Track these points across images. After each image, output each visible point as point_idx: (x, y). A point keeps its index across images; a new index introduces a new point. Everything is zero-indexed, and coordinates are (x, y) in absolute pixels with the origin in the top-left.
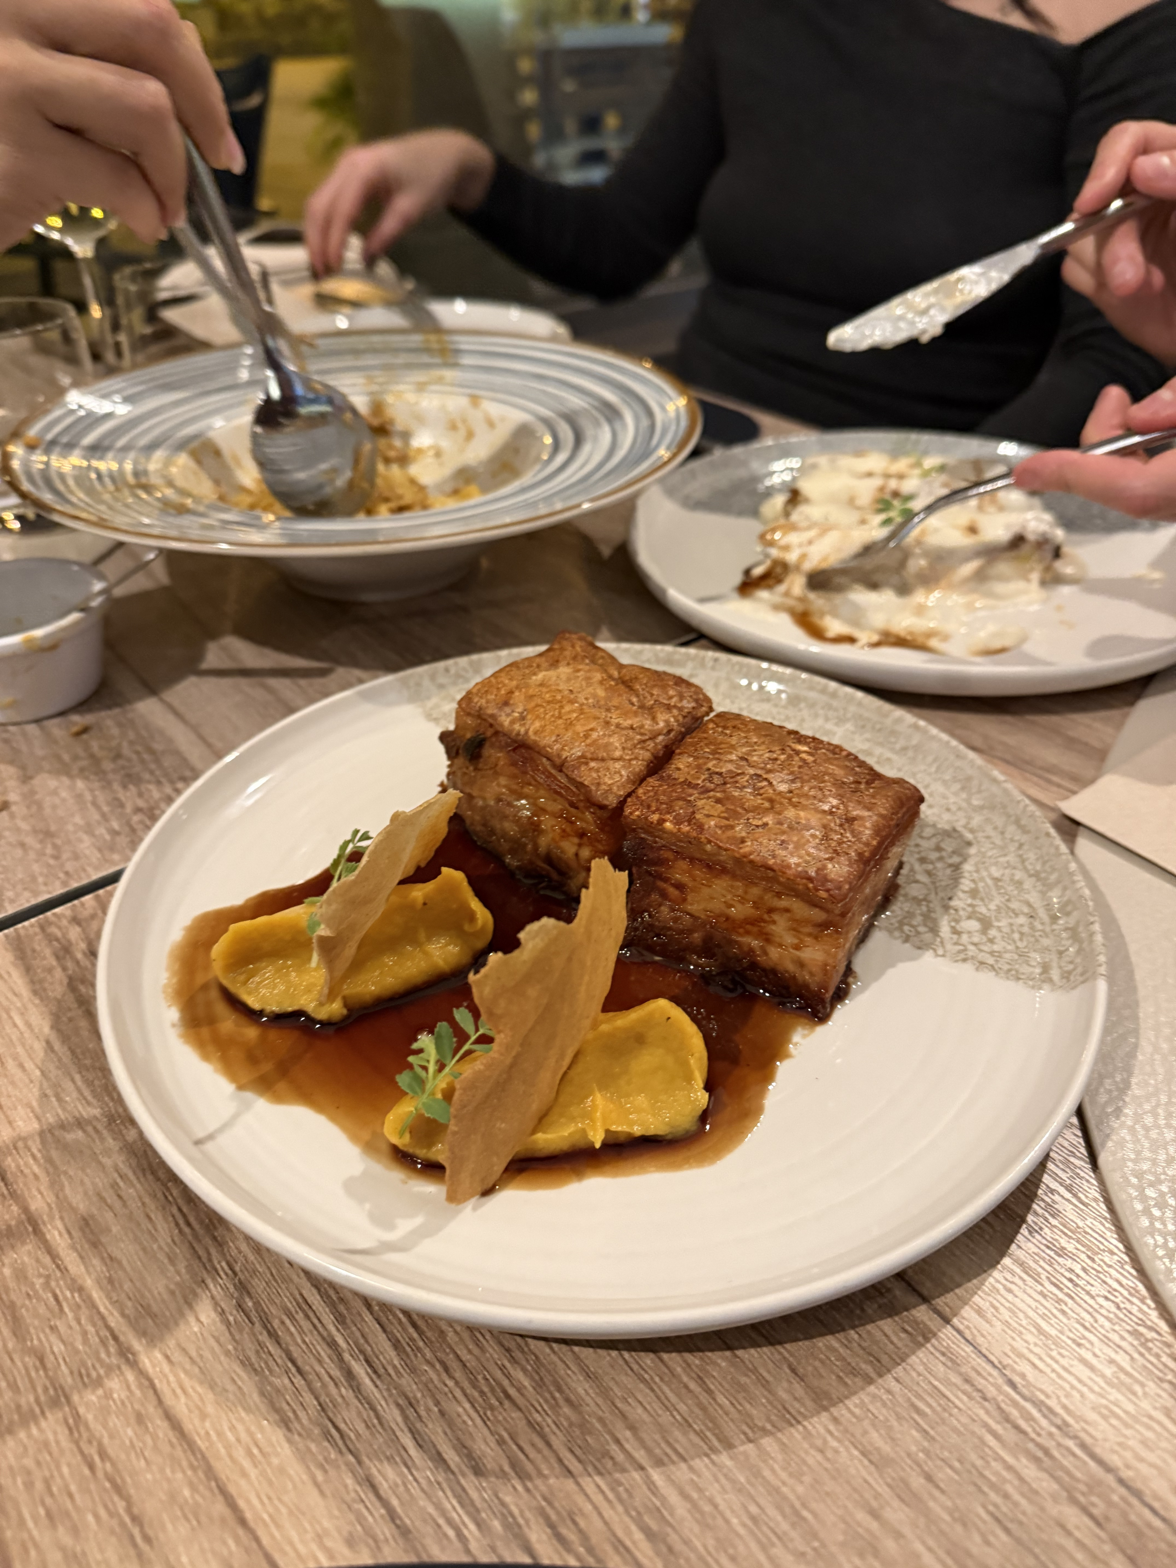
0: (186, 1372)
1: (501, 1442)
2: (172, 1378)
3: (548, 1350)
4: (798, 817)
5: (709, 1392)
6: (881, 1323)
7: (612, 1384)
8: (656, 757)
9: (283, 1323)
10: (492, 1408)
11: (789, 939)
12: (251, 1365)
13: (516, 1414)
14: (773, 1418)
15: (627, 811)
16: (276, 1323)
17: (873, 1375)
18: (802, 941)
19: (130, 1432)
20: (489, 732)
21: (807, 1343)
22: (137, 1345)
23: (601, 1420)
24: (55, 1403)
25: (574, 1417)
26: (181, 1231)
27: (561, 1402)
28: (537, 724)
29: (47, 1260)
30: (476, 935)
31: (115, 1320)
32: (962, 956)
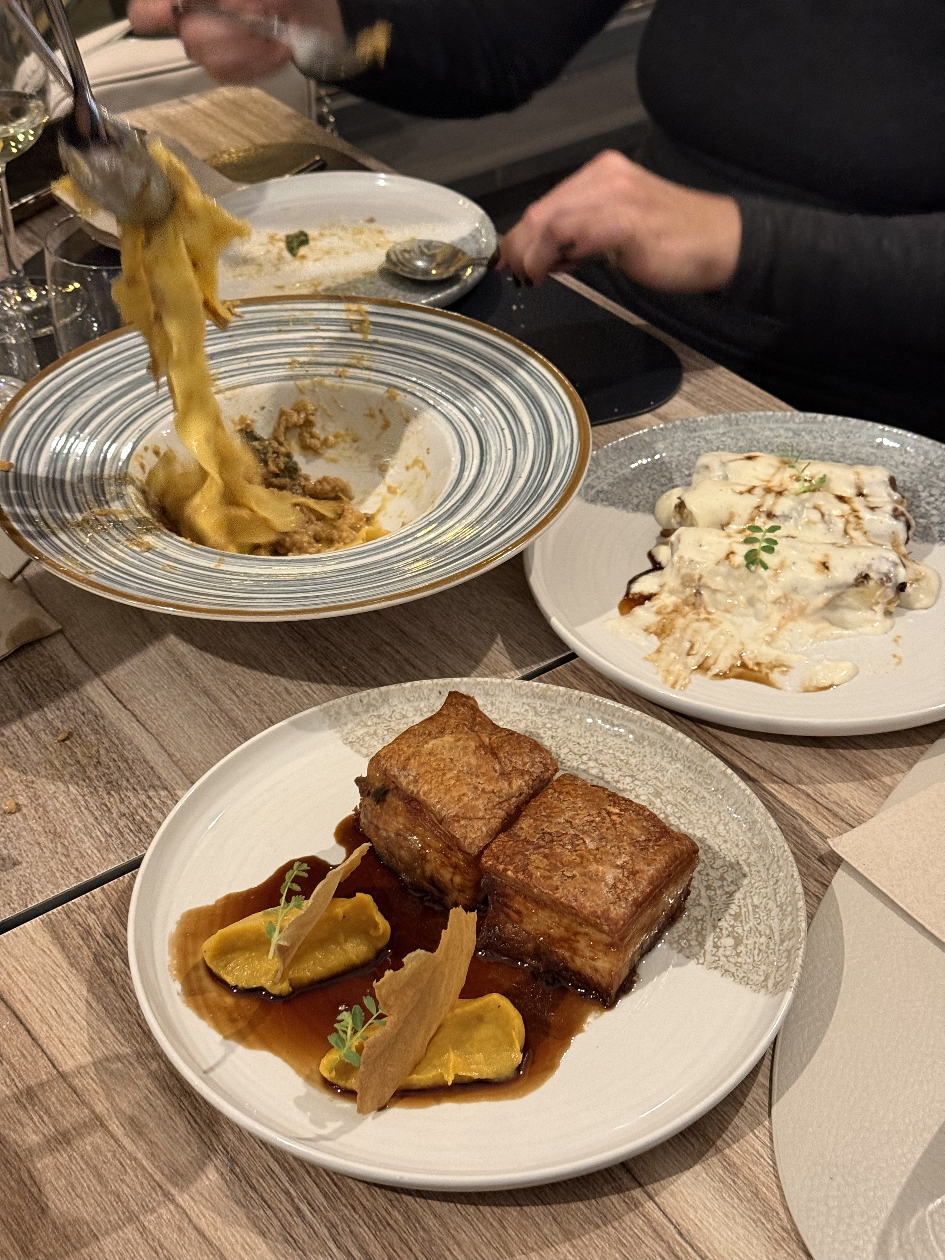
0: (204, 1206)
1: (384, 1247)
2: (195, 1208)
3: (413, 1201)
4: (597, 871)
5: (504, 1227)
6: (612, 1197)
7: (449, 1221)
8: (508, 815)
9: (258, 1181)
10: (380, 1230)
11: (588, 953)
12: (242, 1203)
13: (392, 1234)
14: (539, 1243)
15: (484, 860)
16: (254, 1181)
17: (601, 1224)
18: (596, 954)
19: (175, 1235)
20: (392, 786)
21: (566, 1205)
22: (173, 1191)
23: (441, 1239)
24: (130, 1220)
25: (426, 1237)
26: (192, 1127)
27: (419, 1229)
28: (426, 788)
29: (112, 1142)
30: (378, 938)
31: (158, 1177)
32: (715, 965)
